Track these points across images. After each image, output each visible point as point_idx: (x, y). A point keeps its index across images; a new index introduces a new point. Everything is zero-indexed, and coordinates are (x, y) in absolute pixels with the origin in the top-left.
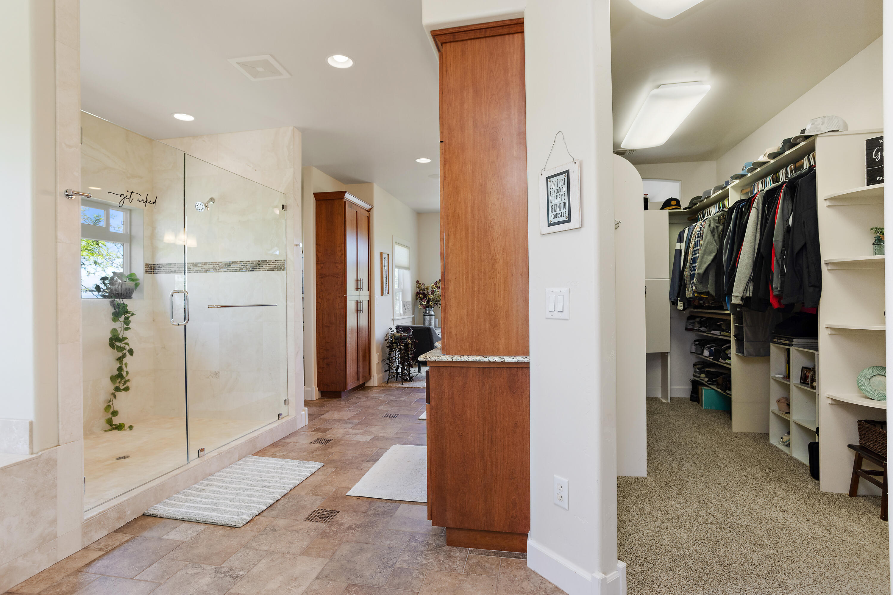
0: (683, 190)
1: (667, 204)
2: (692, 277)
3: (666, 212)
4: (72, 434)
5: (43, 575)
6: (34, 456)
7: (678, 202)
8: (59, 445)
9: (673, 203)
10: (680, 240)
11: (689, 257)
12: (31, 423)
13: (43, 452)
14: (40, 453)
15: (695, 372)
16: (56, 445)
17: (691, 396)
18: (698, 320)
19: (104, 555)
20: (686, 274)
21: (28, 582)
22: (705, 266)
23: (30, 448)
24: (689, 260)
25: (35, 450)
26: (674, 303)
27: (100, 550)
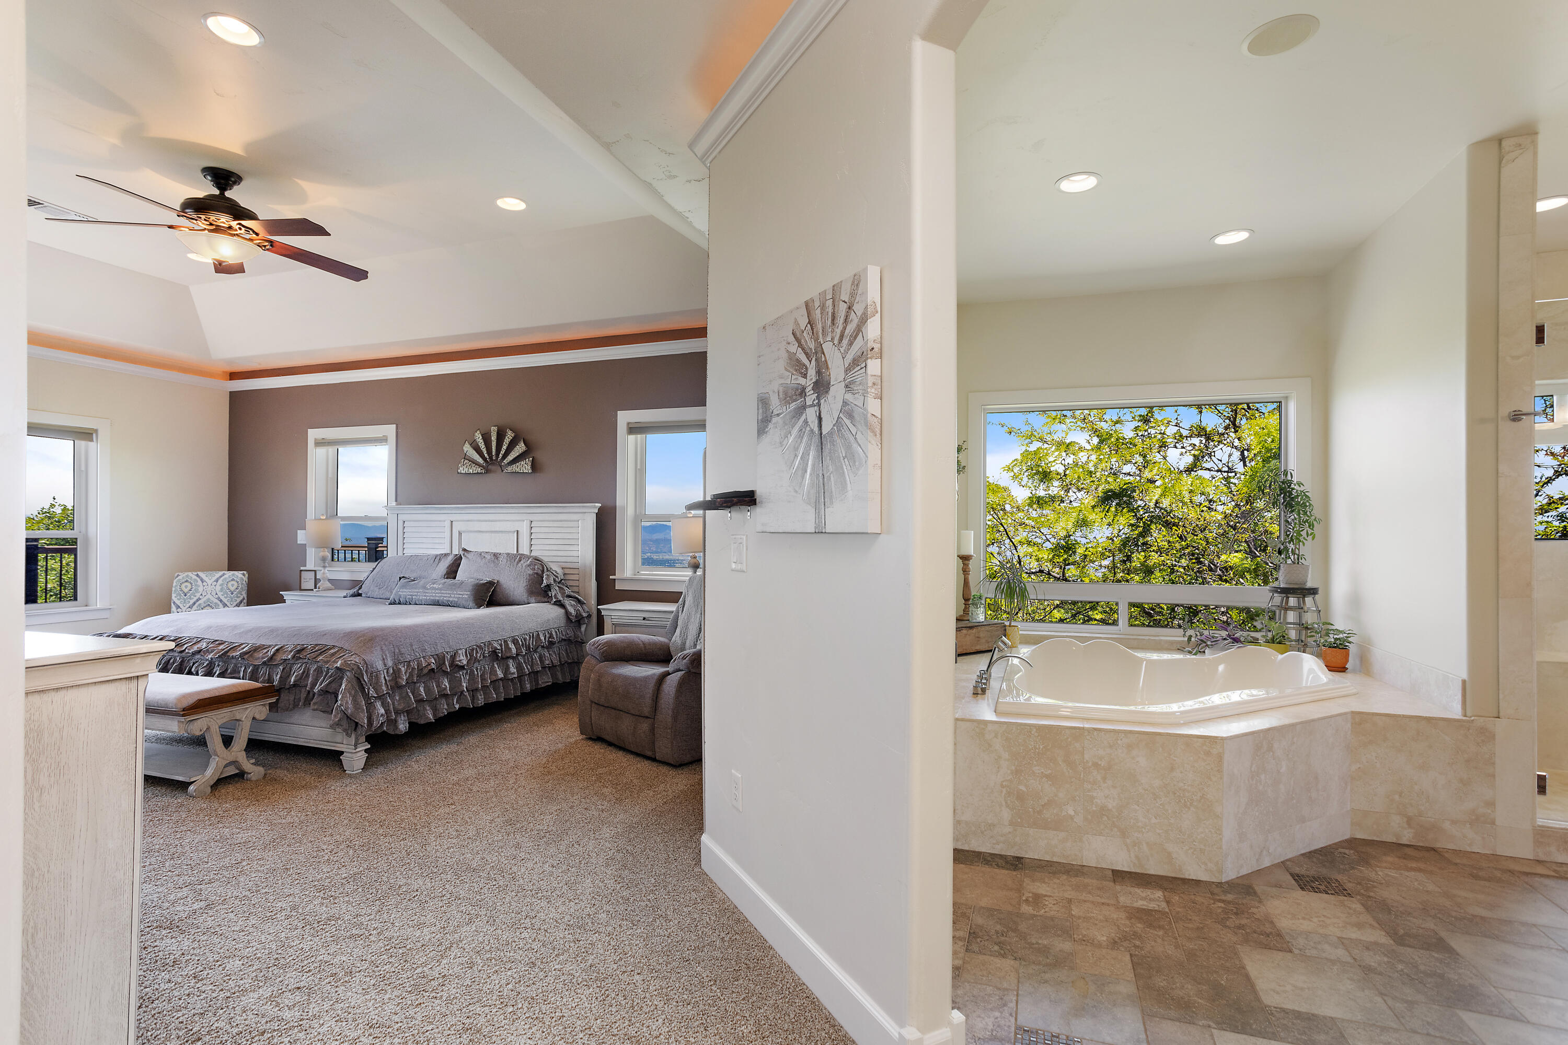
4: (1517, 709)
5: (1473, 855)
6: (1464, 718)
8: (1499, 718)
12: (1464, 682)
13: (1476, 718)
14: (1473, 718)
16: (1495, 716)
19: (1557, 877)
21: (1456, 852)
23: (1462, 709)
25: (1469, 714)
27: (1555, 871)
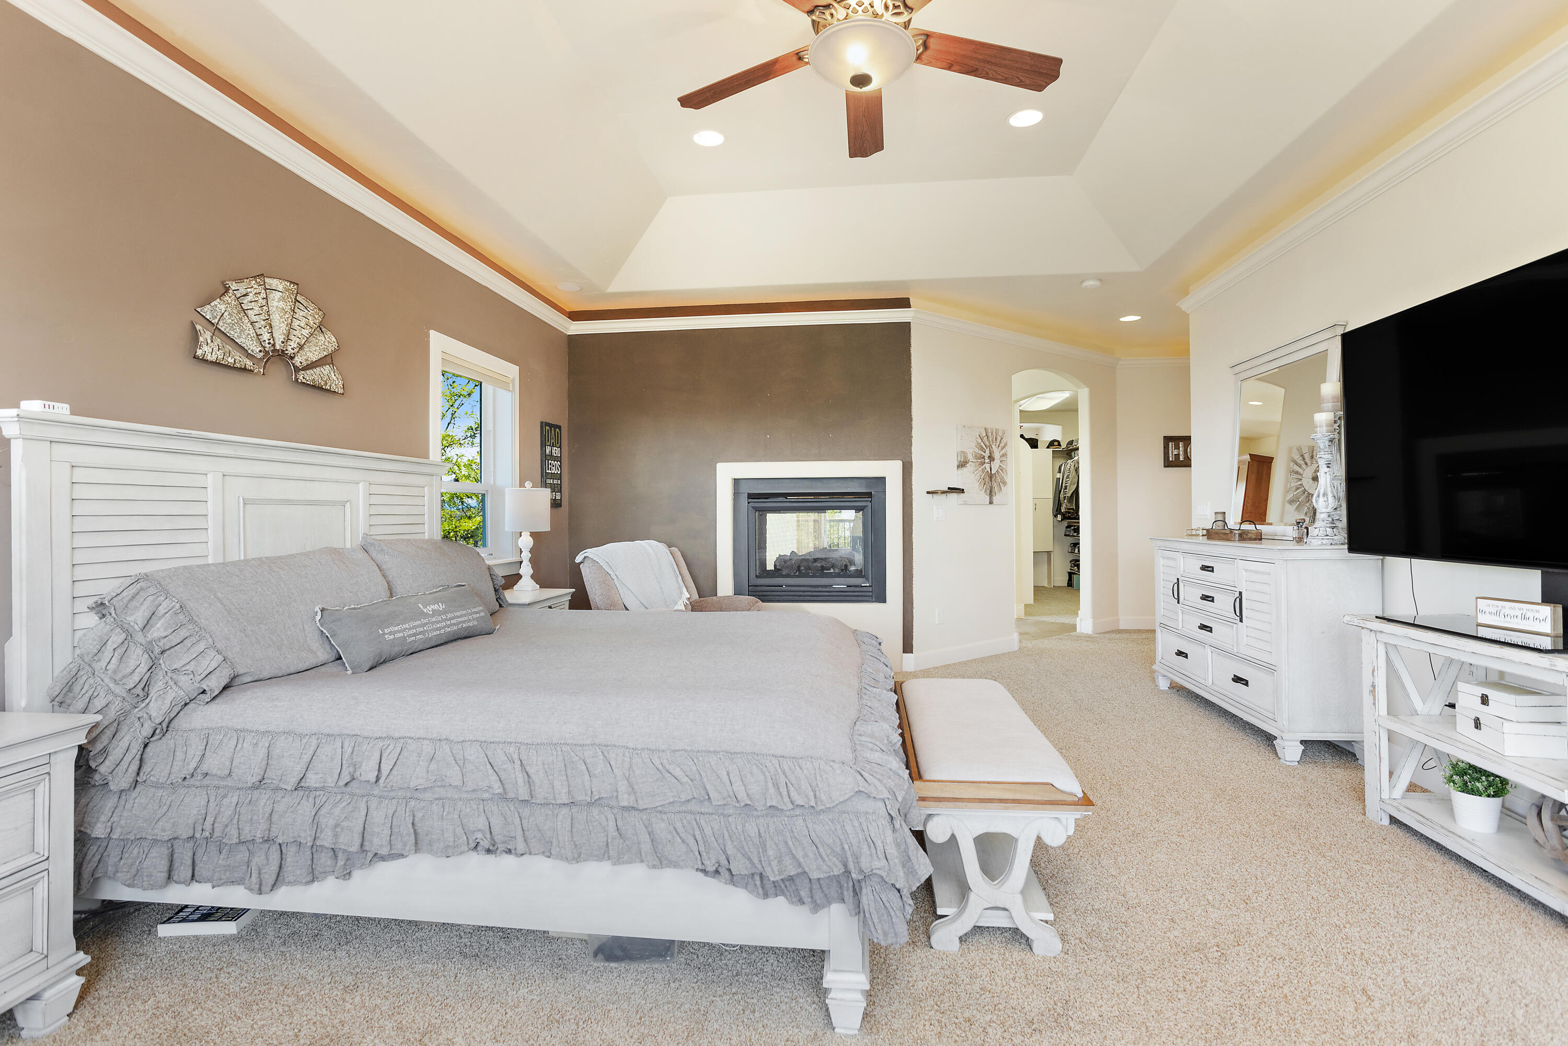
0: (1064, 432)
1: (1051, 444)
2: (1065, 497)
3: (1051, 450)
7: (1059, 442)
9: (1056, 443)
10: (1060, 472)
11: (1064, 485)
15: (1071, 566)
17: (1068, 583)
18: (1072, 528)
20: (1062, 496)
22: (1072, 492)
24: (1063, 487)
26: (1056, 516)
